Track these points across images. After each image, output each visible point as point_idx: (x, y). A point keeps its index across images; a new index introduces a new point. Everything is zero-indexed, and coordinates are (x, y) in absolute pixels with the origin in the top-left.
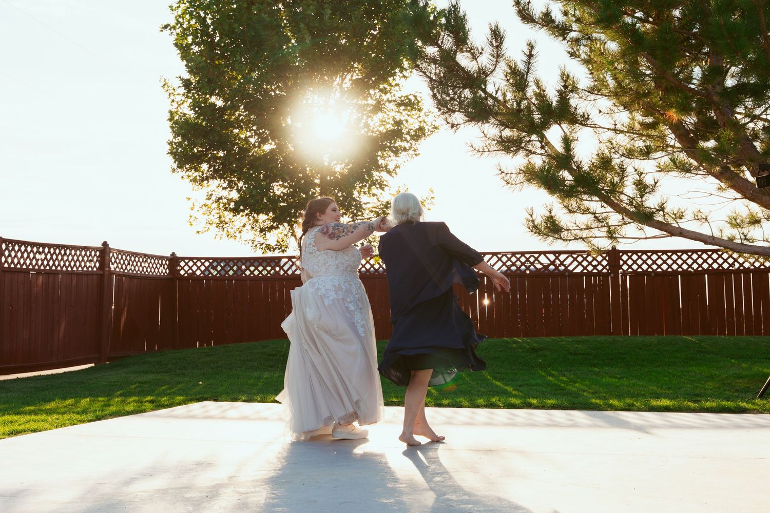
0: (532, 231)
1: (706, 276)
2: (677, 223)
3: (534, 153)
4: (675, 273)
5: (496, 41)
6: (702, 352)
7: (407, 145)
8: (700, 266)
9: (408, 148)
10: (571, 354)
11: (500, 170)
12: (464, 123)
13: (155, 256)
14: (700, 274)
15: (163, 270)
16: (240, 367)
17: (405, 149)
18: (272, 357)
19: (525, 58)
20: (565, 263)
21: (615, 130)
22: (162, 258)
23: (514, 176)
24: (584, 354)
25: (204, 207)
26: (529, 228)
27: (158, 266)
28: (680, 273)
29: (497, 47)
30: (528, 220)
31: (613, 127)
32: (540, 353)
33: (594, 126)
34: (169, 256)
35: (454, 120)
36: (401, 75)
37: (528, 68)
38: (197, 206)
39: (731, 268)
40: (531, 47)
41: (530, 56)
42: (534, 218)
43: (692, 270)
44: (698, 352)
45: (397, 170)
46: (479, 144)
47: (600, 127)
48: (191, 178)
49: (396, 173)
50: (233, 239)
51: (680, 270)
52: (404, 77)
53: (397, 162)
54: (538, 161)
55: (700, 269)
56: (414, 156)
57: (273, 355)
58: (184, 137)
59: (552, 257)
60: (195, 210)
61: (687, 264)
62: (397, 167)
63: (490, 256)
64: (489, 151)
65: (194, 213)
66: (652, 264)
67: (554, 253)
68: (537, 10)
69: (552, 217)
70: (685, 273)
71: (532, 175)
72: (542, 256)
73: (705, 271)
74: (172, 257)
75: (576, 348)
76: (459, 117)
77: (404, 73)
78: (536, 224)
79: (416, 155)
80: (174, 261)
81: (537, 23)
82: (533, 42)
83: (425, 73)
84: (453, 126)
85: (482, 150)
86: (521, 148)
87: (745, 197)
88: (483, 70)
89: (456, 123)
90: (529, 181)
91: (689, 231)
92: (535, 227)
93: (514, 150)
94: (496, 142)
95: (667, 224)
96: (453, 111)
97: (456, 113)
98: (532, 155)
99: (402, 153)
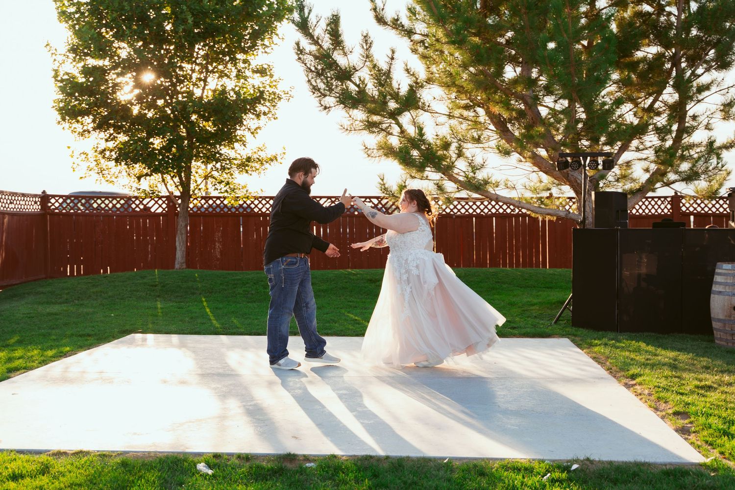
0: (383, 192)
1: (494, 218)
2: (494, 191)
3: (391, 134)
4: (471, 216)
5: (366, 44)
6: (499, 282)
7: (266, 110)
8: (490, 210)
9: (267, 112)
11: (365, 146)
12: (334, 106)
13: (31, 195)
14: (489, 217)
15: (36, 208)
16: (130, 297)
17: (265, 114)
19: (388, 60)
20: (386, 206)
21: (449, 116)
22: (35, 196)
23: (375, 151)
25: (82, 155)
26: (381, 190)
27: (33, 203)
28: (474, 216)
29: (367, 49)
30: (380, 184)
31: (448, 114)
33: (431, 111)
34: (41, 193)
35: (326, 103)
36: (264, 51)
37: (390, 68)
38: (76, 154)
39: (512, 213)
40: (393, 52)
41: (392, 59)
42: (385, 181)
43: (484, 214)
44: (496, 282)
45: (258, 131)
46: (347, 123)
47: (437, 113)
48: (72, 129)
49: (257, 133)
50: (112, 184)
51: (474, 213)
52: (266, 52)
53: (259, 125)
54: (395, 141)
55: (490, 213)
56: (272, 119)
57: (156, 286)
58: (70, 95)
59: (375, 201)
60: (75, 157)
61: (480, 209)
62: (259, 128)
63: (326, 199)
64: (355, 130)
65: (77, 161)
66: (454, 208)
67: (377, 198)
68: (389, 15)
69: (405, 185)
70: (478, 216)
71: (389, 151)
72: (368, 200)
73: (493, 215)
74: (43, 194)
76: (330, 100)
77: (267, 50)
78: (386, 186)
79: (274, 118)
80: (45, 198)
81: (389, 25)
82: (394, 47)
83: (305, 65)
84: (325, 108)
85: (349, 129)
86: (382, 130)
87: (541, 171)
88: (354, 66)
89: (328, 106)
90: (386, 155)
91: (502, 197)
92: (386, 189)
93: (376, 131)
94: (362, 124)
95: (487, 191)
96: (325, 96)
97: (327, 97)
98: (390, 136)
99: (262, 117)
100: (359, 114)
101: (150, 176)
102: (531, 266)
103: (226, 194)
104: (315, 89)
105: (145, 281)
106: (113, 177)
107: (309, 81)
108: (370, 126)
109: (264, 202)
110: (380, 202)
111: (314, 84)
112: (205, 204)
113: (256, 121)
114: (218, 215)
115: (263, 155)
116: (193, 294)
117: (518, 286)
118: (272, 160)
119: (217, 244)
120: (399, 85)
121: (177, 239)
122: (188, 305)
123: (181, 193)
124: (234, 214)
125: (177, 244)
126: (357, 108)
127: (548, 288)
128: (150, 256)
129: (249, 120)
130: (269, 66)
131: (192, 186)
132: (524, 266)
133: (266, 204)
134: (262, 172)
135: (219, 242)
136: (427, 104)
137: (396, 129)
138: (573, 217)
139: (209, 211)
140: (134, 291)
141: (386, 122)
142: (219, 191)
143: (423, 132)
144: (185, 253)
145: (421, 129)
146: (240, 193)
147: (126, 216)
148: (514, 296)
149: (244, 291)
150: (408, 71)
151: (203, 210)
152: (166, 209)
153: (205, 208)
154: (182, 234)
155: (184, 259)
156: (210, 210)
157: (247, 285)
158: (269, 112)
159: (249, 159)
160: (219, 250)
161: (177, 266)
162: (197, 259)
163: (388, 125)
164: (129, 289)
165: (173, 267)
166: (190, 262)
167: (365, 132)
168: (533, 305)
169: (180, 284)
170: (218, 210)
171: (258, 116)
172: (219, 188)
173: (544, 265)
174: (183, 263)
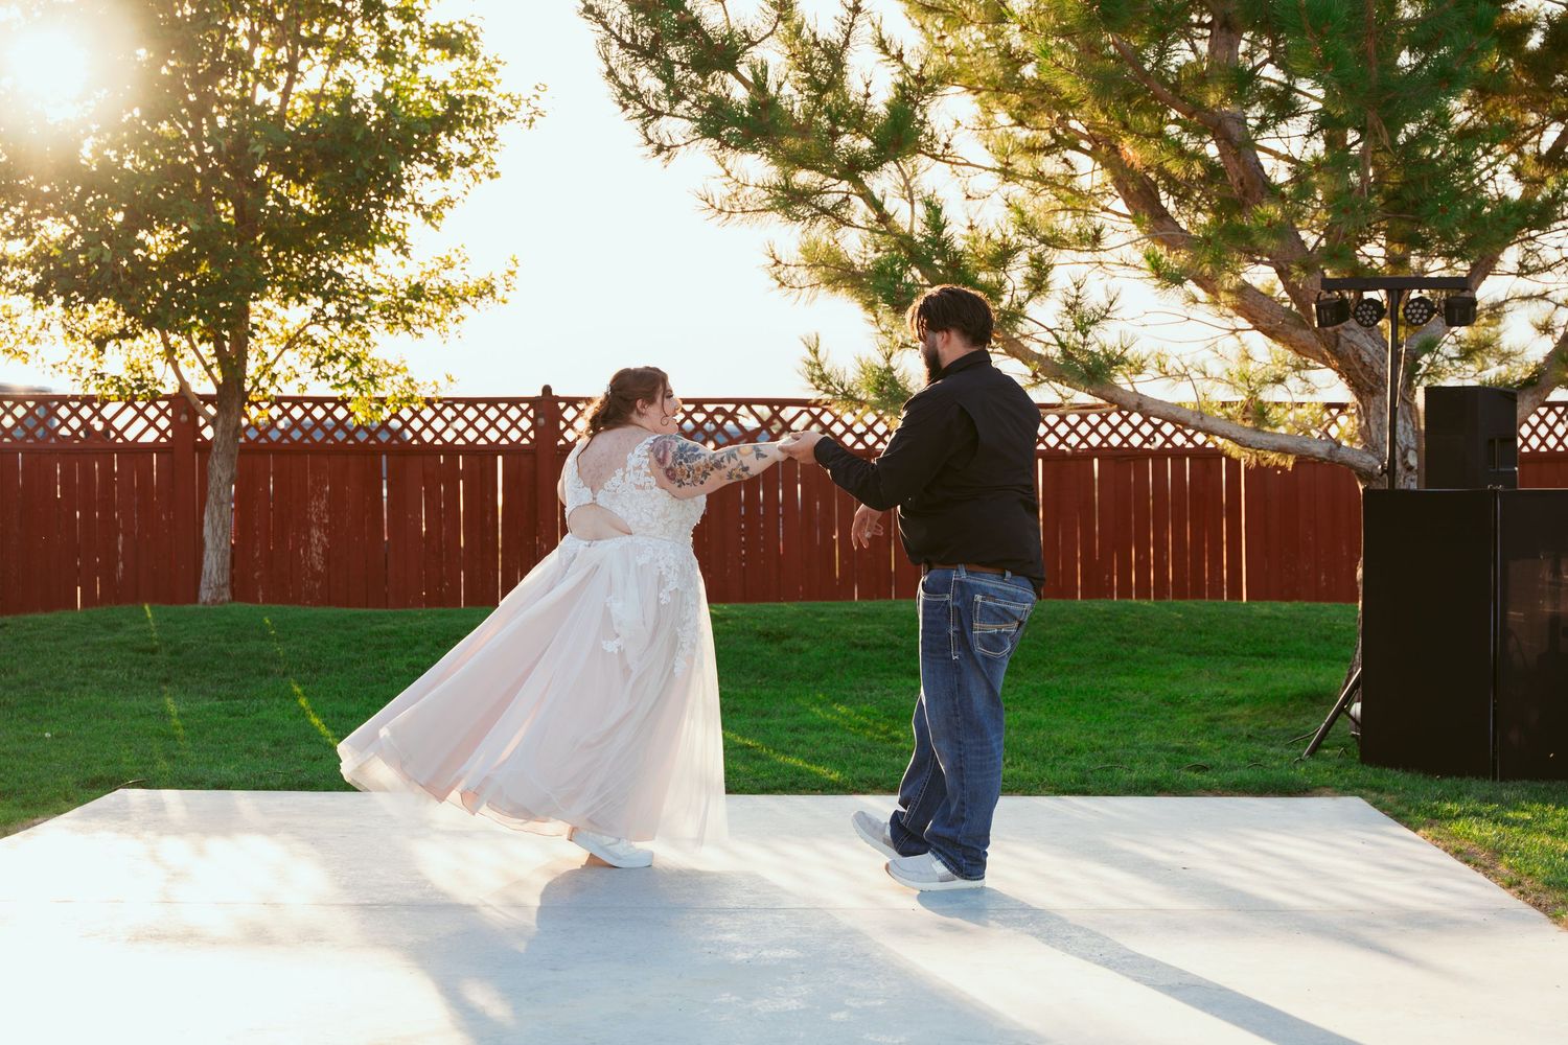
0: (818, 388)
1: (1096, 461)
2: (1132, 383)
3: (848, 223)
7: (468, 152)
9: (470, 159)
10: (855, 646)
11: (774, 257)
12: (686, 144)
14: (1083, 457)
16: (84, 684)
17: (463, 162)
18: (151, 657)
19: (844, 13)
21: (1004, 172)
23: (802, 273)
24: (882, 646)
26: (812, 381)
30: (810, 364)
31: (999, 166)
32: (787, 643)
33: (952, 159)
35: (663, 134)
37: (848, 35)
39: (1146, 446)
41: (855, 11)
43: (1068, 450)
44: (1118, 639)
45: (446, 210)
46: (720, 191)
47: (968, 164)
50: (18, 361)
53: (448, 193)
55: (1084, 446)
56: (484, 178)
59: (765, 412)
62: (446, 203)
64: (743, 212)
67: (769, 403)
69: (890, 370)
70: (1051, 456)
71: (838, 272)
73: (1093, 451)
75: (860, 632)
76: (676, 127)
78: (826, 370)
79: (491, 176)
83: (606, 26)
84: (660, 149)
85: (727, 209)
86: (824, 211)
87: (1256, 328)
88: (745, 32)
89: (667, 143)
90: (832, 282)
91: (1154, 401)
92: (823, 378)
93: (807, 214)
94: (764, 194)
95: (1115, 386)
96: (658, 114)
97: (664, 119)
98: (844, 228)
99: (456, 171)
100: (757, 168)
101: (133, 337)
102: (1198, 594)
103: (350, 391)
104: (629, 95)
105: (120, 636)
106: (25, 341)
107: (611, 73)
108: (790, 200)
109: (449, 413)
110: (776, 415)
111: (628, 82)
112: (280, 418)
113: (438, 183)
114: (318, 450)
115: (456, 278)
116: (265, 673)
117: (1178, 651)
118: (480, 295)
119: (315, 533)
120: (867, 85)
121: (206, 518)
122: (255, 703)
123: (218, 386)
124: (362, 450)
125: (207, 531)
126: (755, 151)
127: (1264, 656)
128: (121, 566)
129: (421, 182)
130: (470, 27)
131: (252, 368)
132: (1180, 594)
133: (454, 419)
134: (452, 327)
135: (321, 526)
136: (943, 140)
137: (860, 210)
138: (1348, 457)
139: (291, 439)
140: (92, 665)
141: (834, 189)
142: (332, 382)
143: (942, 218)
144: (228, 558)
145: (934, 211)
146: (388, 389)
147: (52, 452)
148: (1175, 678)
149: (409, 665)
150: (882, 45)
151: (274, 435)
152: (170, 433)
153: (282, 431)
154: (223, 503)
155: (227, 574)
156: (296, 435)
157: (418, 649)
158: (476, 156)
159: (417, 292)
160: (320, 551)
161: (205, 595)
162: (257, 574)
163: (838, 198)
164: (77, 661)
165: (195, 598)
166: (240, 586)
167: (775, 218)
168: (1235, 703)
169: (223, 644)
170: (318, 435)
171: (444, 169)
172: (331, 373)
173: (1235, 593)
174: (223, 586)
